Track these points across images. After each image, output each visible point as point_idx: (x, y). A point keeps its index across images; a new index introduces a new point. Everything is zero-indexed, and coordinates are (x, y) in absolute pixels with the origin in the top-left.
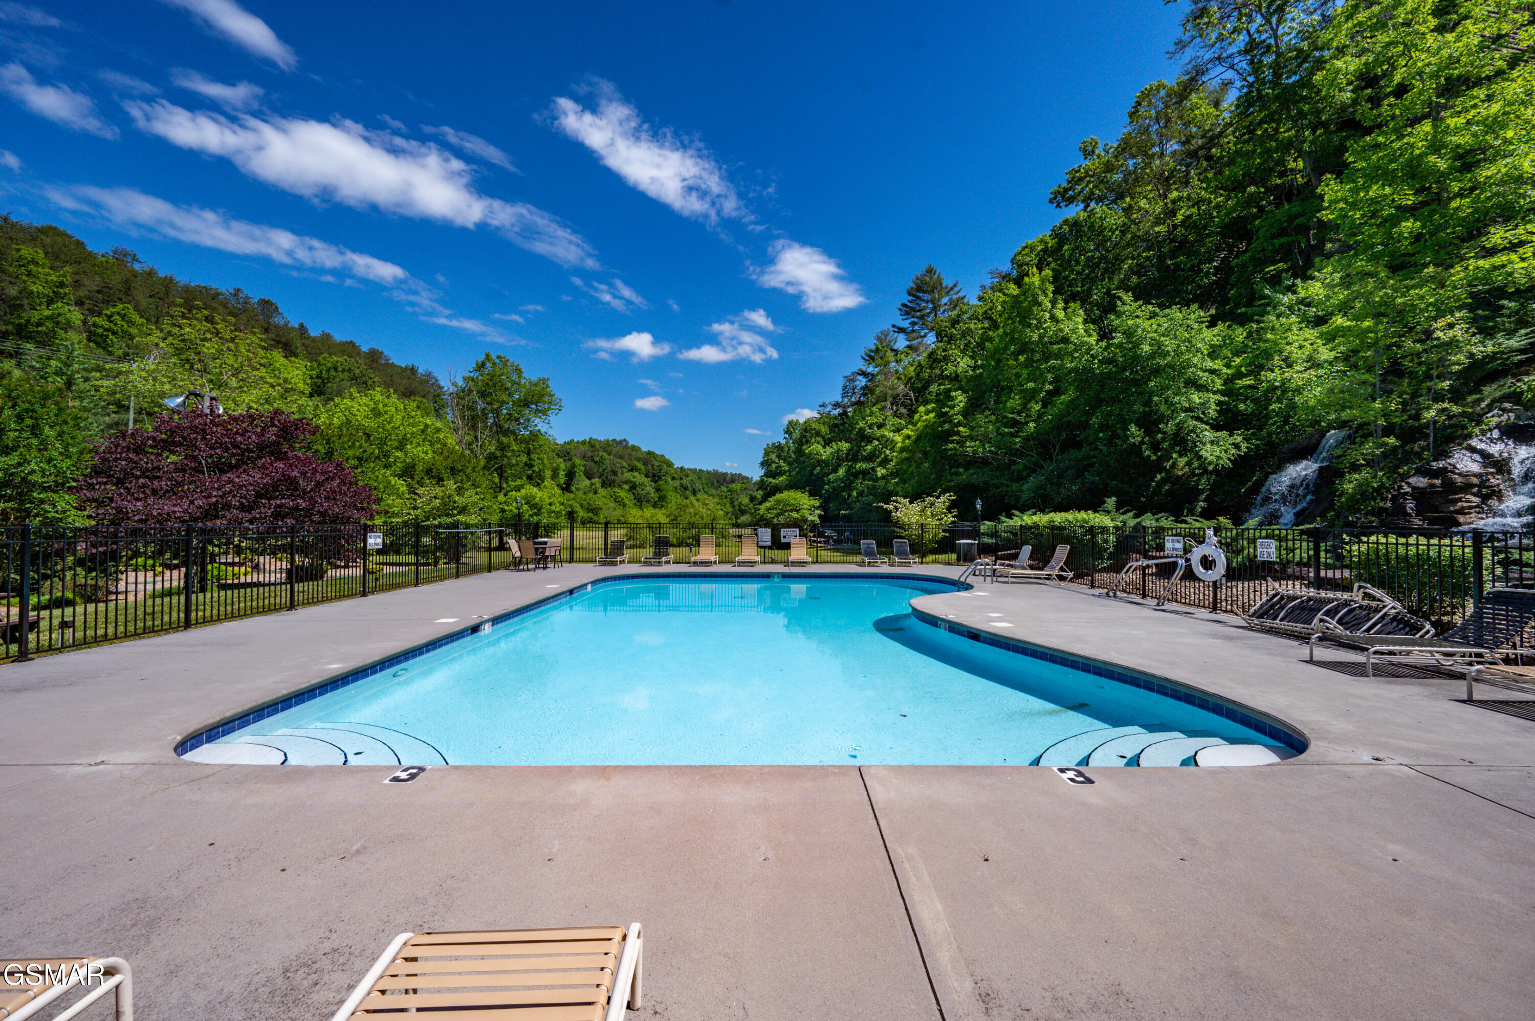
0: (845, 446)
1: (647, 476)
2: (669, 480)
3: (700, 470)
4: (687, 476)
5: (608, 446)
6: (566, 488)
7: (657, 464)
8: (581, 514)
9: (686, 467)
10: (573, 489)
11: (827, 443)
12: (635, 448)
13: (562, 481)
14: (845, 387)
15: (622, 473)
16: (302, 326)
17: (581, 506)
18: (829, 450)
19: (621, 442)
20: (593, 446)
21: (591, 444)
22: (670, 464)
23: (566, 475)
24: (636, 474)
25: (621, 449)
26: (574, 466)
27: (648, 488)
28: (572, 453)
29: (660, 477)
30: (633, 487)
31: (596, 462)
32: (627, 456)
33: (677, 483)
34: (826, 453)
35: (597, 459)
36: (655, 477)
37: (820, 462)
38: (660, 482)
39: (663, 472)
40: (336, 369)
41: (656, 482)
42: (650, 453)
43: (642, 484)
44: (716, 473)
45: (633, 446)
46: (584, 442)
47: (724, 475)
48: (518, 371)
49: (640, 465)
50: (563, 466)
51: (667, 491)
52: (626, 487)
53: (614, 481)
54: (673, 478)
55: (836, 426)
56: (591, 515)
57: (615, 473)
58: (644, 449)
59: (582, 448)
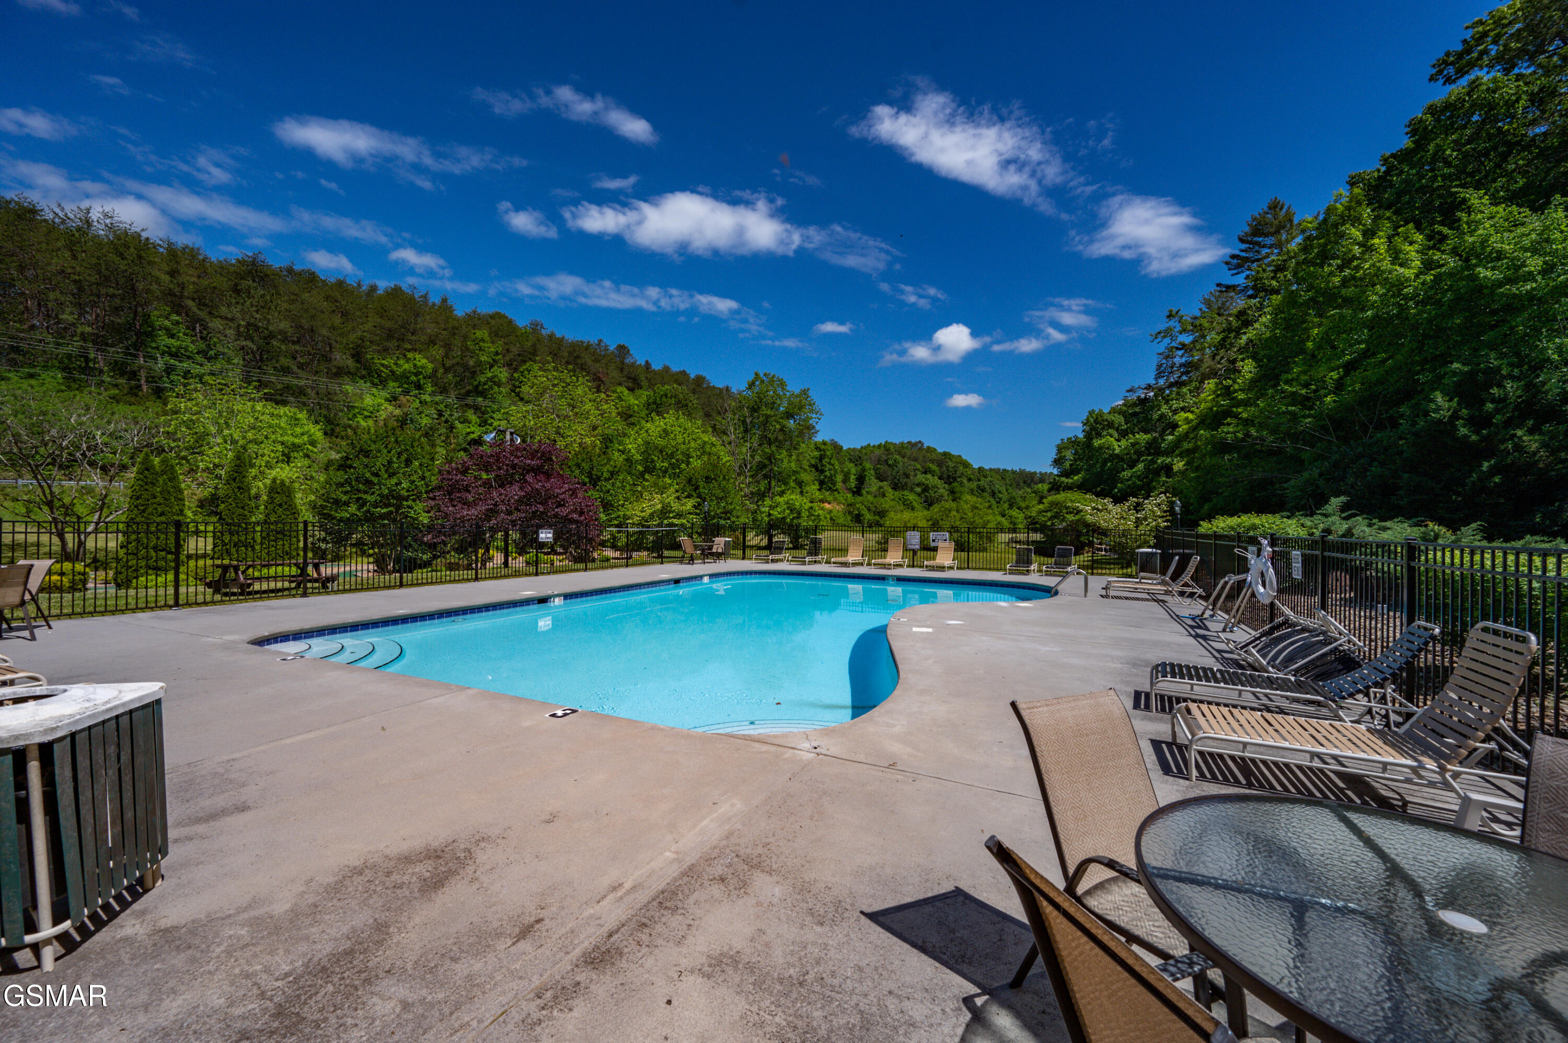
0: (1143, 438)
1: (940, 478)
2: (965, 481)
3: (1004, 470)
4: (985, 477)
5: (901, 449)
6: (857, 492)
7: (951, 464)
8: (868, 516)
9: (987, 467)
10: (864, 492)
11: (1123, 434)
12: (930, 450)
13: (853, 485)
14: (1160, 366)
15: (915, 475)
16: (647, 362)
17: (869, 510)
18: (1123, 443)
19: (916, 444)
20: (888, 450)
21: (886, 447)
22: (966, 465)
23: (857, 479)
24: (929, 476)
25: (915, 450)
26: (864, 470)
27: (942, 491)
28: (864, 457)
29: (955, 479)
30: (926, 489)
31: (889, 466)
32: (921, 458)
33: (973, 485)
34: (1118, 446)
35: (890, 462)
36: (949, 479)
37: (1114, 457)
38: (955, 484)
39: (958, 474)
40: (666, 396)
41: (950, 484)
42: (945, 454)
43: (935, 487)
44: (1022, 473)
45: (928, 447)
46: (879, 446)
47: (1032, 475)
48: (782, 384)
49: (934, 467)
50: (853, 471)
51: (961, 493)
52: (919, 490)
53: (906, 484)
54: (970, 480)
55: (1135, 414)
56: (877, 518)
57: (907, 476)
58: (940, 450)
59: (877, 452)
